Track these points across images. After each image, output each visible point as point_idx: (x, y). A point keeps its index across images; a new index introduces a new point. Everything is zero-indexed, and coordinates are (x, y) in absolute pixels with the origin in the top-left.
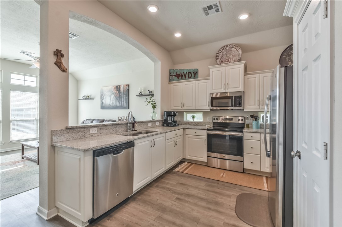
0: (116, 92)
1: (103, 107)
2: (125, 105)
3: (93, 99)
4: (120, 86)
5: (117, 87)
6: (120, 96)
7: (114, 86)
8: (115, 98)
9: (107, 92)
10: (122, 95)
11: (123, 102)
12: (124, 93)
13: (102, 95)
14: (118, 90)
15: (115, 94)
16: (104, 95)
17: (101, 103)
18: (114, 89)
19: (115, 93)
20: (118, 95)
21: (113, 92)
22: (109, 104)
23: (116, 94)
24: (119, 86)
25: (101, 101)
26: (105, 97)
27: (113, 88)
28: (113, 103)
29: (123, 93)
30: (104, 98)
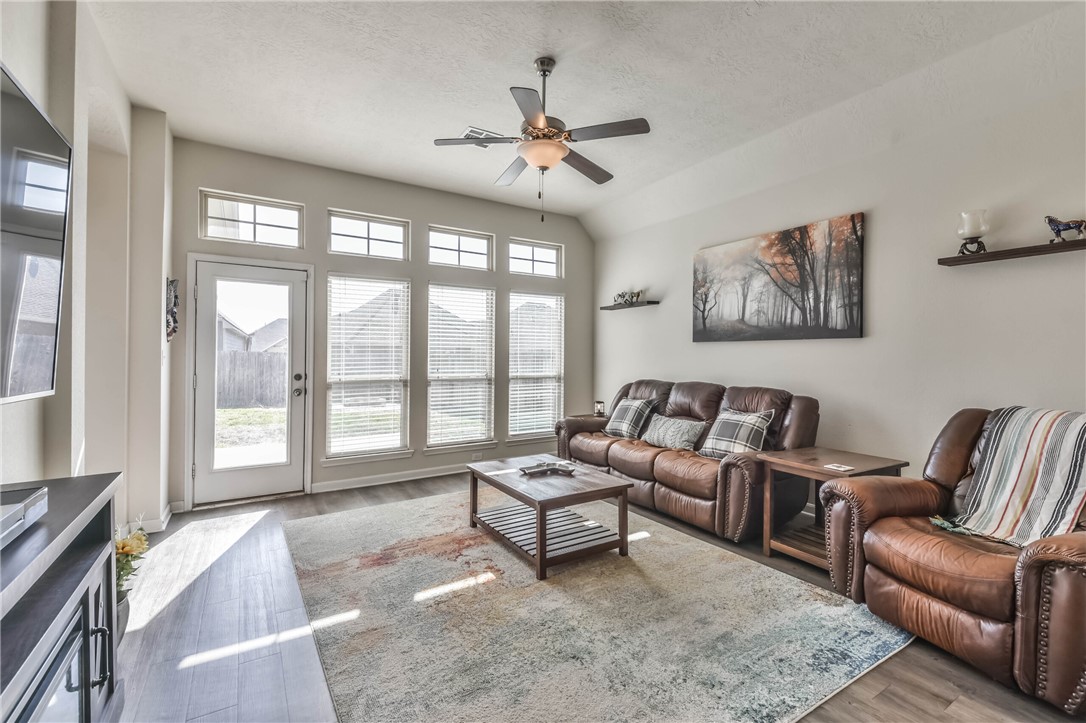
0: (778, 260)
1: (705, 333)
2: (838, 318)
3: (658, 303)
4: (804, 231)
5: (785, 237)
6: (802, 276)
7: (765, 236)
8: (773, 288)
9: (727, 268)
10: (820, 272)
11: (827, 302)
12: (834, 259)
13: (701, 285)
14: (792, 252)
15: (772, 271)
16: (712, 281)
17: (695, 318)
18: (771, 245)
19: (774, 265)
20: (793, 275)
21: (759, 262)
22: (736, 317)
23: (782, 269)
24: (799, 229)
25: (696, 306)
26: (715, 287)
27: (764, 244)
28: (759, 312)
29: (828, 259)
30: (711, 294)
